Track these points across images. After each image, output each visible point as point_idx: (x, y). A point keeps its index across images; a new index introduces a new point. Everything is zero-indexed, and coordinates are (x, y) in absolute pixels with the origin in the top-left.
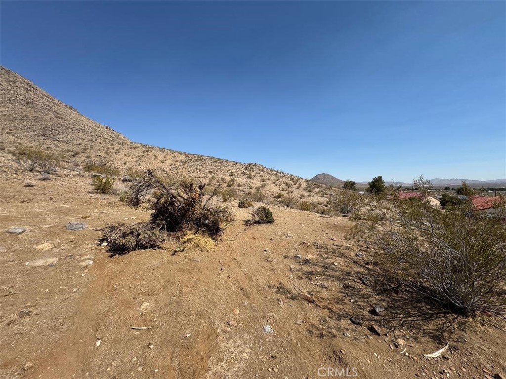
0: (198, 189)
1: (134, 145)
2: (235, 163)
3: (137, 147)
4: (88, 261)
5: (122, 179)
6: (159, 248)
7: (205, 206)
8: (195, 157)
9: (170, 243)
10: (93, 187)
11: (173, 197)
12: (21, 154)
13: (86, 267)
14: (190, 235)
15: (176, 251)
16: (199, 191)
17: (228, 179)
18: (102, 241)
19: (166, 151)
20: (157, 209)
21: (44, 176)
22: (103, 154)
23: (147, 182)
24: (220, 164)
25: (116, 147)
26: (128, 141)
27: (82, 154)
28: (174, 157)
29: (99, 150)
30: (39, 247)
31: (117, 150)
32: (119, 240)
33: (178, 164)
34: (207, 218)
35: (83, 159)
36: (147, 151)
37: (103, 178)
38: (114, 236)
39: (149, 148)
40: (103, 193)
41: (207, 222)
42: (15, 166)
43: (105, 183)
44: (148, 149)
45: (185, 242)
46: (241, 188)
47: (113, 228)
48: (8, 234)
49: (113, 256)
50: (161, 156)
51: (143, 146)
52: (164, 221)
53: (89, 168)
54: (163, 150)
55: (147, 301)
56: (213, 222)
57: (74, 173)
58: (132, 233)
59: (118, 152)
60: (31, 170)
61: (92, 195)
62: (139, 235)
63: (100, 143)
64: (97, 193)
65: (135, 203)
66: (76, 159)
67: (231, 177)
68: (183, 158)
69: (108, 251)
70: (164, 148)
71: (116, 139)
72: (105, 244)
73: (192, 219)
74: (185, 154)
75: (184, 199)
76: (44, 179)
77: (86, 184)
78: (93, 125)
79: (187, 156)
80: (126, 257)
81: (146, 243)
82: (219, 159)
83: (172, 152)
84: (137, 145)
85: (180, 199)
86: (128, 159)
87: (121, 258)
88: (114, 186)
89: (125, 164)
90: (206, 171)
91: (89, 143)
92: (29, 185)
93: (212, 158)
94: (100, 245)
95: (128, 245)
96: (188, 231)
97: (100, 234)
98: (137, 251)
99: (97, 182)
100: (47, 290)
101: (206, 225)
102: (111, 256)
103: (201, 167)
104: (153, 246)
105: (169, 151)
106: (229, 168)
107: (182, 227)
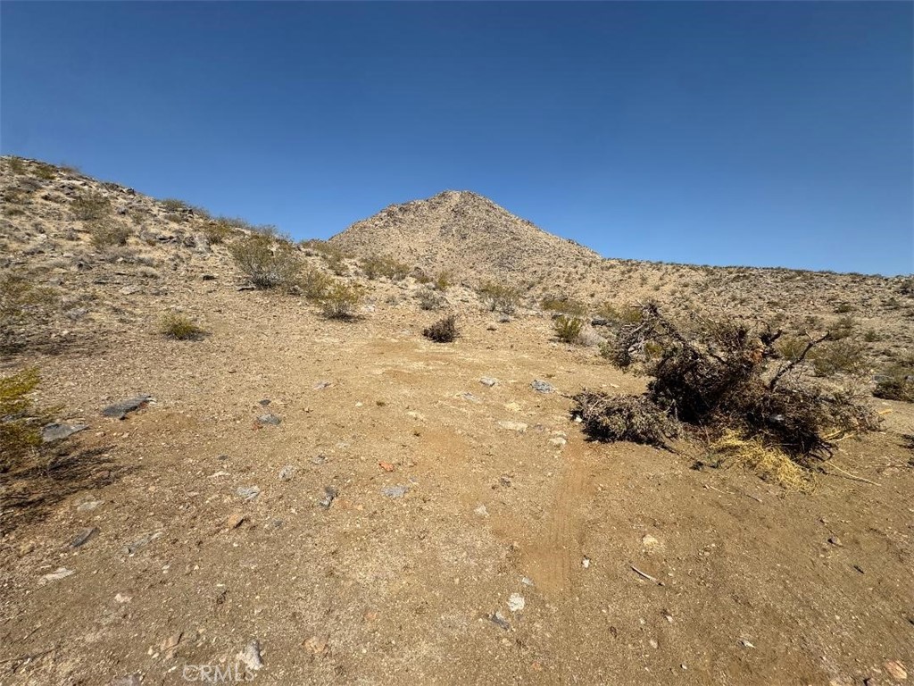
0: (760, 343)
1: (607, 264)
2: (857, 278)
3: (612, 266)
4: (560, 438)
5: (592, 320)
6: (665, 448)
7: (778, 383)
8: (731, 273)
9: (687, 444)
10: (556, 333)
11: (696, 356)
12: (484, 291)
13: (558, 446)
14: (731, 438)
15: (701, 464)
16: (763, 346)
17: (830, 318)
18: (575, 413)
19: (664, 267)
20: (662, 377)
21: (504, 317)
22: (562, 283)
23: (646, 326)
24: (803, 284)
25: (581, 269)
26: (599, 258)
27: (539, 286)
28: (681, 276)
29: (559, 277)
30: (508, 406)
31: (581, 275)
32: (601, 418)
33: (688, 291)
34: (779, 410)
35: (539, 292)
36: (629, 272)
37: (569, 319)
38: (591, 409)
39: (633, 265)
40: (567, 342)
41: (779, 418)
42: (480, 305)
43: (571, 327)
44: (630, 266)
45: (722, 450)
46: (877, 346)
47: (591, 398)
48: (482, 385)
49: (591, 441)
50: (654, 277)
51: (622, 263)
52: (674, 400)
53: (547, 305)
54: (657, 266)
55: (652, 533)
56: (796, 421)
57: (531, 312)
58: (620, 411)
59: (583, 277)
60: (493, 309)
61: (555, 345)
62: (630, 416)
63: (560, 267)
64: (559, 341)
65: (623, 361)
66: (531, 292)
67: (842, 316)
68: (700, 277)
69: (584, 432)
70: (661, 263)
71: (580, 257)
72: (579, 419)
73: (736, 404)
74: (705, 268)
75: (723, 363)
76: (504, 321)
77: (546, 328)
78: (552, 242)
79: (709, 272)
80: (610, 449)
81: (642, 433)
82: (799, 273)
83: (677, 267)
84: (612, 262)
85: (712, 360)
86: (599, 288)
87: (603, 447)
88: (583, 333)
89: (592, 296)
90: (760, 302)
91: (547, 269)
92: (492, 329)
93: (779, 270)
94: (573, 419)
95: (613, 428)
96: (728, 430)
97: (573, 405)
98: (626, 443)
99: (561, 326)
100: (521, 463)
101: (775, 426)
102: (589, 440)
103: (745, 295)
104: (653, 442)
105: (670, 267)
106: (837, 291)
107: (711, 418)
